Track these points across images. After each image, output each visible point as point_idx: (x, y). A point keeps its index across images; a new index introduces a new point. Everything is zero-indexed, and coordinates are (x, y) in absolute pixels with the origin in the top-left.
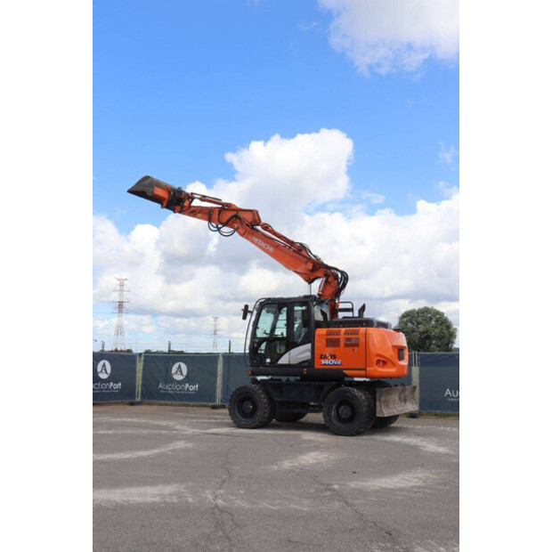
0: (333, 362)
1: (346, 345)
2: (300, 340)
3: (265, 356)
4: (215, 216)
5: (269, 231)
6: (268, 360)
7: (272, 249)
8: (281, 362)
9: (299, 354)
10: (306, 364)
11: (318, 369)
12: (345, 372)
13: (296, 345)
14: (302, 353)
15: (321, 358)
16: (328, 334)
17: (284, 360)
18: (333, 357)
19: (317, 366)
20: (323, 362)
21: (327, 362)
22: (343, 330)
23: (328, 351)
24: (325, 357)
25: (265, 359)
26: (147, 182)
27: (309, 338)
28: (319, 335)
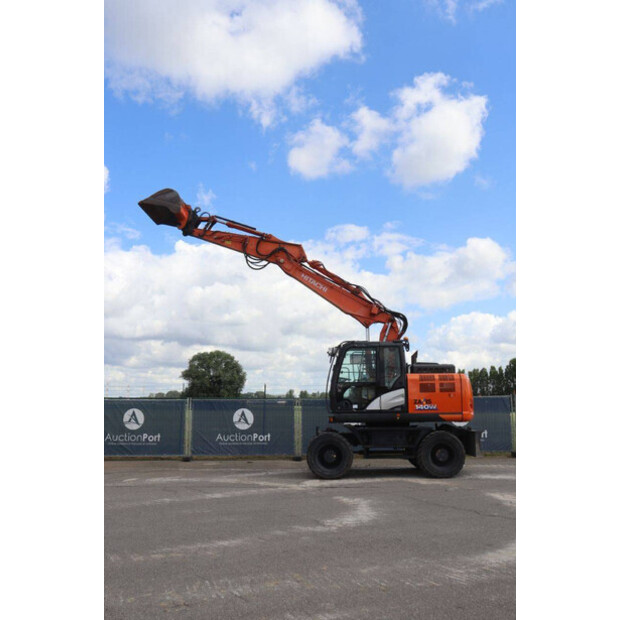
0: (428, 406)
1: (441, 391)
2: (391, 384)
3: (349, 402)
4: (252, 246)
5: (320, 270)
6: (355, 406)
7: (325, 289)
8: (369, 408)
9: (391, 399)
10: (399, 409)
11: (413, 415)
12: (441, 416)
13: (387, 390)
14: (395, 398)
15: (415, 403)
16: (421, 379)
17: (374, 406)
18: (428, 402)
19: (411, 411)
20: (417, 407)
21: (421, 407)
22: (437, 376)
23: (423, 396)
24: (420, 402)
25: (352, 404)
26: (168, 196)
27: (401, 383)
28: (413, 380)
